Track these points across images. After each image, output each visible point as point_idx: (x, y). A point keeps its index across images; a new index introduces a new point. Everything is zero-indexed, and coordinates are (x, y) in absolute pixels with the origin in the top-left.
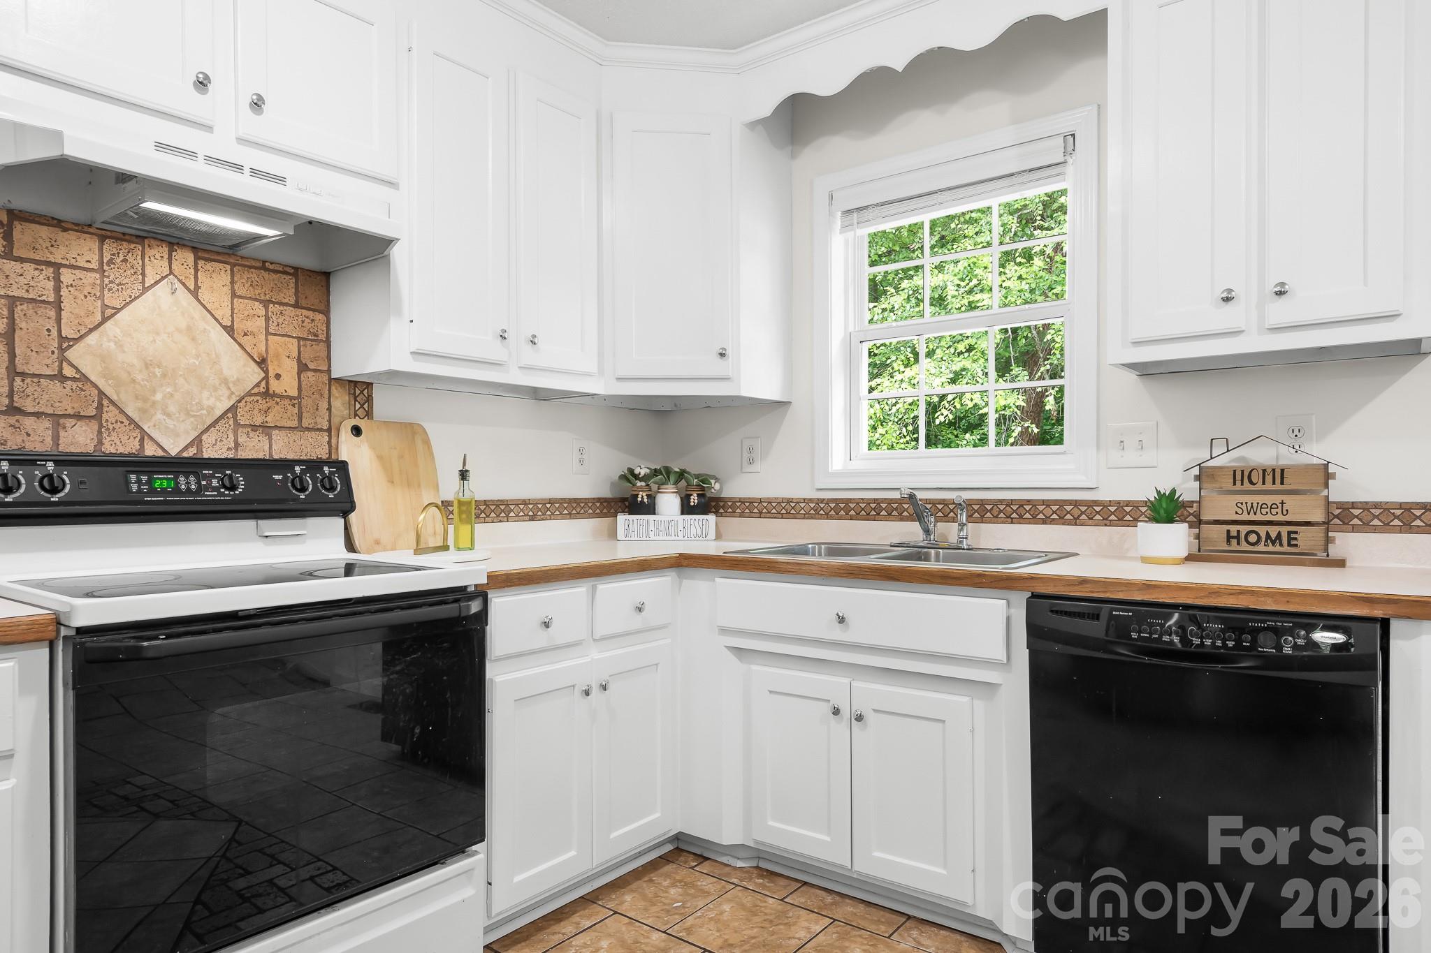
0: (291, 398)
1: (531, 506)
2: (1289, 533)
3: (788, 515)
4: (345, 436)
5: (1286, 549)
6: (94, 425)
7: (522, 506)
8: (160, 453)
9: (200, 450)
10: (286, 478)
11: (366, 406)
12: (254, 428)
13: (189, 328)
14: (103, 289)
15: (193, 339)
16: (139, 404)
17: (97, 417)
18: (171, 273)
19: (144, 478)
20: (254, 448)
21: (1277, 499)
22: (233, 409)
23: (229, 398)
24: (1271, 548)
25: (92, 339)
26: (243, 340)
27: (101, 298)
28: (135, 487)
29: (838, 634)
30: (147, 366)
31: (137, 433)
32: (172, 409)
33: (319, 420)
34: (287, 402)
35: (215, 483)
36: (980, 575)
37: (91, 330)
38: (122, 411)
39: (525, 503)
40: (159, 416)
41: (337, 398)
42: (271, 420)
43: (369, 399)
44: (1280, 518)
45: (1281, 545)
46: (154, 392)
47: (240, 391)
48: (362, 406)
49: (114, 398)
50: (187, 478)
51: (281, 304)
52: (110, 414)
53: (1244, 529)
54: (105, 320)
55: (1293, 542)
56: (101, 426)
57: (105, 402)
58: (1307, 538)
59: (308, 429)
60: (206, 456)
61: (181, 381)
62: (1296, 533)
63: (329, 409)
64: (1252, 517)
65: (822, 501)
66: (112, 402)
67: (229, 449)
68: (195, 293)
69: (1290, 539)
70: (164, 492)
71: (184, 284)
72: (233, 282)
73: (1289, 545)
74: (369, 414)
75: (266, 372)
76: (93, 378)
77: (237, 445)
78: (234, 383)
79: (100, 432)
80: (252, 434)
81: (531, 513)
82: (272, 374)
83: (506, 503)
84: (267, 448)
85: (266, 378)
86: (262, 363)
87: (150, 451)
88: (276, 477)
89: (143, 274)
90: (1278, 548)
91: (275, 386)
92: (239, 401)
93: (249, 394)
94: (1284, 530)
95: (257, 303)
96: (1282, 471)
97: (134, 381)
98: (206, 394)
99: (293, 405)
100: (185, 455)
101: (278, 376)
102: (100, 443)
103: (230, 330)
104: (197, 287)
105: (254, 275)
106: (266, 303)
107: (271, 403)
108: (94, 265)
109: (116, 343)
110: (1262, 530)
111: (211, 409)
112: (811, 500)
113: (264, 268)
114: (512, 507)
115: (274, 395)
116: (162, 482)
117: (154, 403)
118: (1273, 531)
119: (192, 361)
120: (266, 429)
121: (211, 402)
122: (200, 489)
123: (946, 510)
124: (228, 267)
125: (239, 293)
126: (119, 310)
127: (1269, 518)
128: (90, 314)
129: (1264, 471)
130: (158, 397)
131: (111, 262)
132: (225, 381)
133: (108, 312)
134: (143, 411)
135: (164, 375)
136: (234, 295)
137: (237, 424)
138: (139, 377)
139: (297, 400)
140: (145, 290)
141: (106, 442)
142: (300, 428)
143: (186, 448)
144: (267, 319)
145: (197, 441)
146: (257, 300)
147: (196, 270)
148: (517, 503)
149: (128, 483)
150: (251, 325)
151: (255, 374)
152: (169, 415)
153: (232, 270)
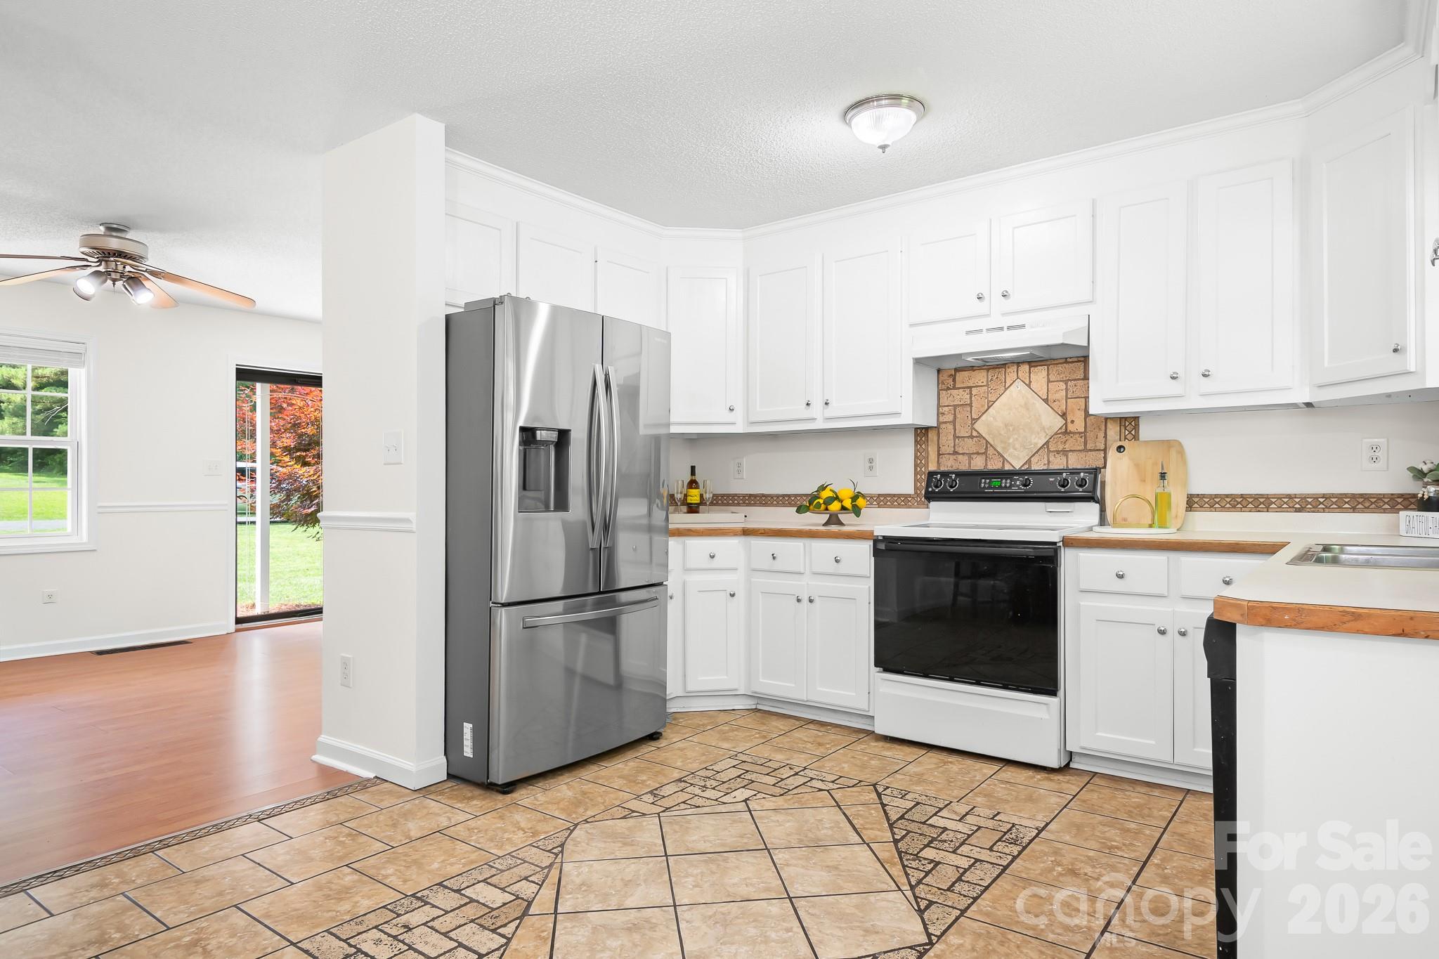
0: (1080, 433)
1: (1297, 500)
4: (1112, 453)
6: (984, 457)
7: (1285, 500)
8: (1012, 468)
9: (1030, 466)
10: (1056, 479)
11: (1133, 432)
12: (1058, 452)
13: (1026, 404)
14: (988, 393)
15: (1028, 409)
16: (1003, 445)
17: (985, 453)
18: (1018, 378)
19: (988, 481)
20: (1058, 463)
22: (1047, 443)
23: (1045, 437)
25: (984, 418)
26: (1053, 405)
27: (987, 398)
28: (983, 485)
30: (1006, 426)
31: (1001, 459)
32: (1017, 446)
33: (1097, 444)
34: (1078, 435)
35: (1018, 483)
37: (983, 413)
38: (995, 450)
39: (1290, 497)
40: (1011, 450)
41: (1111, 429)
42: (1067, 447)
43: (1136, 427)
46: (1009, 438)
47: (1051, 433)
48: (1130, 432)
49: (992, 443)
50: (1006, 480)
51: (1075, 380)
52: (991, 451)
54: (989, 408)
56: (987, 457)
57: (989, 446)
59: (1091, 450)
60: (1033, 469)
61: (1021, 431)
63: (1105, 437)
66: (991, 445)
67: (1045, 464)
68: (1029, 386)
70: (995, 488)
71: (1023, 382)
72: (1048, 375)
74: (1136, 437)
75: (1066, 420)
76: (984, 435)
77: (1049, 462)
78: (1048, 429)
79: (986, 460)
80: (1057, 455)
81: (1297, 506)
82: (1069, 421)
83: (1267, 497)
84: (1065, 463)
85: (1066, 424)
86: (1064, 415)
87: (1007, 467)
88: (1051, 479)
89: (1005, 382)
91: (1071, 428)
92: (1050, 438)
93: (1056, 434)
95: (1061, 383)
97: (1000, 434)
98: (1034, 436)
99: (1081, 437)
100: (1023, 468)
101: (1072, 422)
102: (986, 465)
103: (1046, 401)
104: (1030, 382)
105: (1060, 368)
106: (1066, 382)
107: (1068, 437)
108: (985, 384)
109: (993, 418)
111: (1036, 444)
113: (1066, 362)
114: (1273, 500)
115: (1071, 432)
116: (996, 482)
117: (1009, 443)
119: (1027, 420)
120: (1065, 453)
121: (1036, 441)
122: (1011, 485)
124: (1046, 367)
125: (1051, 380)
126: (995, 402)
128: (983, 406)
130: (1011, 441)
131: (992, 380)
132: (1043, 429)
133: (991, 403)
134: (1004, 448)
135: (1014, 430)
136: (1049, 381)
137: (1049, 451)
138: (1002, 432)
139: (1084, 434)
140: (1006, 389)
141: (989, 464)
142: (1086, 450)
143: (1023, 465)
144: (1067, 390)
145: (1029, 461)
146: (1061, 381)
147: (1030, 373)
148: (1279, 497)
149: (981, 483)
150: (1057, 396)
151: (1059, 422)
152: (1015, 449)
153: (1048, 368)
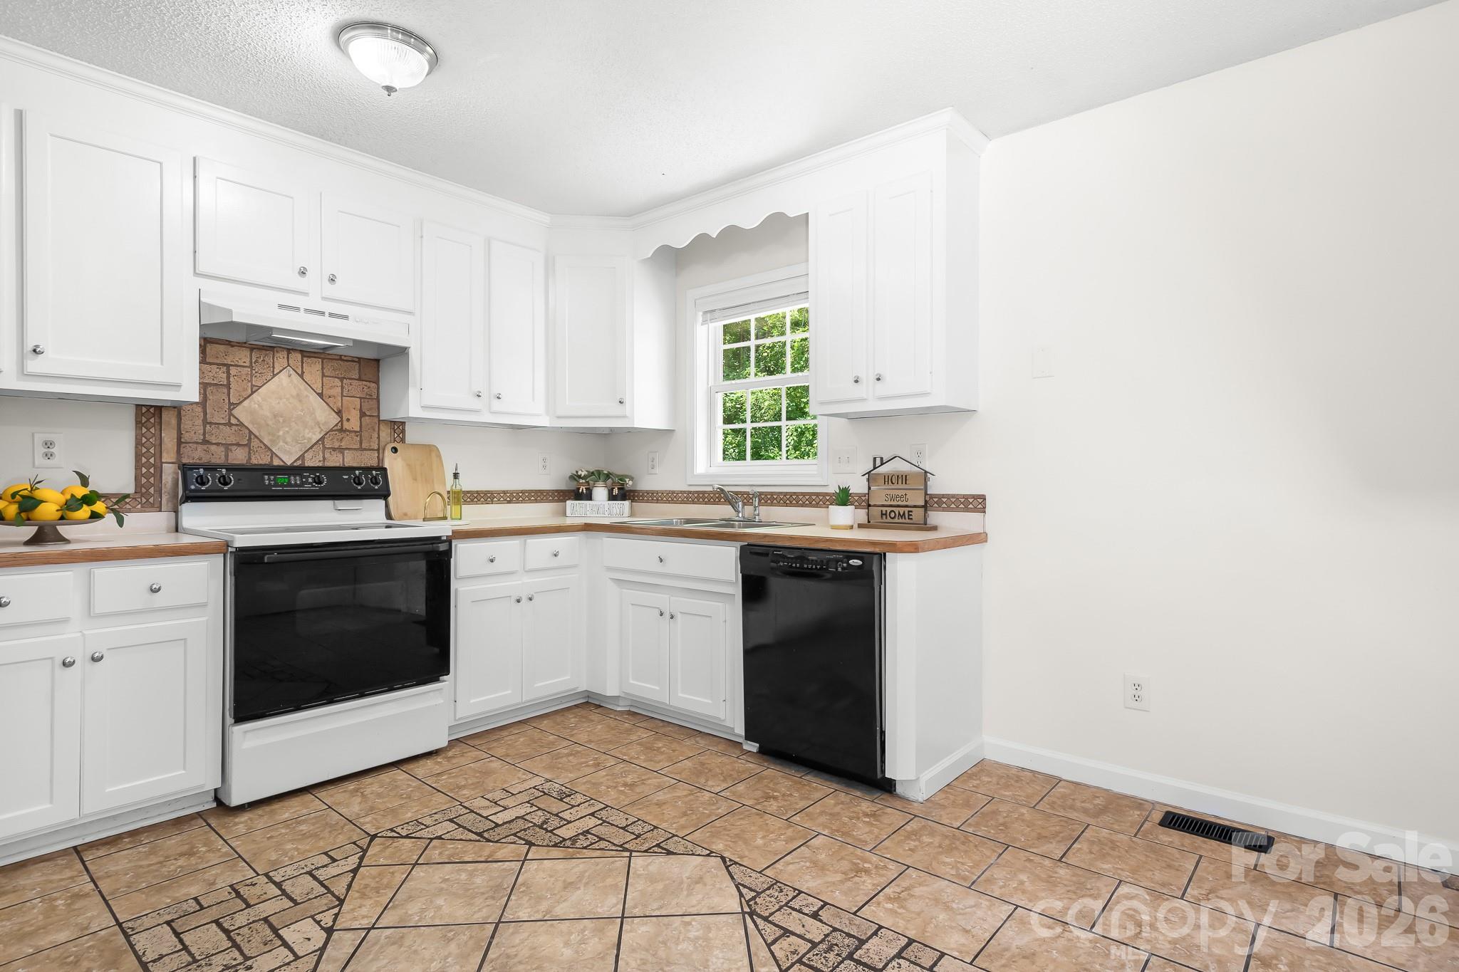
0: (356, 432)
1: (508, 495)
2: (909, 511)
3: (672, 502)
4: (388, 453)
5: (907, 521)
6: (247, 449)
7: (502, 495)
8: (282, 464)
9: (303, 462)
10: (350, 477)
11: (401, 435)
12: (334, 449)
13: (298, 395)
14: (252, 377)
15: (300, 401)
16: (270, 437)
17: (248, 445)
18: (289, 365)
19: (272, 477)
20: (334, 460)
21: (903, 492)
22: (322, 439)
23: (320, 433)
24: (900, 520)
25: (246, 403)
26: (328, 401)
27: (251, 381)
28: (267, 482)
29: (659, 568)
30: (275, 416)
31: (269, 453)
32: (289, 439)
33: (372, 444)
34: (353, 434)
35: (310, 480)
36: (723, 534)
37: (246, 399)
38: (261, 442)
39: (505, 492)
40: (281, 443)
41: (383, 431)
42: (344, 444)
43: (403, 431)
44: (904, 503)
45: (905, 518)
46: (279, 431)
47: (326, 429)
48: (398, 435)
49: (257, 434)
50: (295, 477)
51: (350, 379)
52: (255, 443)
53: (889, 509)
54: (253, 393)
55: (911, 517)
56: (250, 449)
57: (252, 437)
58: (917, 514)
59: (365, 449)
60: (306, 465)
61: (293, 424)
62: (911, 511)
63: (379, 438)
64: (892, 503)
65: (690, 492)
66: (256, 436)
67: (320, 461)
68: (301, 376)
69: (909, 515)
70: (282, 485)
71: (295, 371)
72: (323, 368)
73: (909, 519)
74: (403, 440)
75: (342, 418)
76: (246, 424)
77: (324, 459)
78: (323, 425)
79: (249, 453)
80: (333, 452)
81: (508, 499)
82: (344, 419)
83: (492, 493)
84: (341, 460)
85: (341, 421)
86: (339, 413)
87: (276, 462)
88: (345, 477)
89: (273, 367)
90: (903, 521)
91: (346, 426)
92: (326, 434)
93: (331, 430)
94: (907, 510)
95: (336, 379)
96: (906, 476)
97: (268, 425)
98: (307, 431)
99: (357, 436)
100: (295, 464)
101: (348, 420)
102: (250, 458)
103: (321, 395)
104: (303, 372)
105: (335, 364)
106: (342, 379)
107: (344, 435)
108: (247, 364)
109: (258, 405)
110: (896, 510)
111: (310, 439)
112: (685, 492)
113: (341, 359)
114: (495, 495)
115: (346, 430)
116: (282, 479)
117: (279, 436)
118: (902, 510)
119: (300, 413)
120: (341, 450)
121: (310, 435)
122: (302, 484)
123: (747, 498)
124: (320, 360)
125: (326, 374)
126: (260, 387)
127: (900, 503)
128: (245, 390)
129: (898, 476)
130: (281, 433)
131: (256, 362)
132: (318, 424)
133: (255, 389)
134: (272, 441)
135: (284, 421)
136: (323, 375)
137: (325, 448)
138: (270, 423)
139: (359, 433)
140: (274, 376)
141: (253, 458)
142: (361, 449)
143: (295, 461)
144: (342, 387)
145: (302, 457)
146: (336, 377)
147: (302, 363)
148: (498, 493)
149: (264, 479)
150: (332, 392)
151: (334, 419)
152: (286, 443)
153: (322, 362)
